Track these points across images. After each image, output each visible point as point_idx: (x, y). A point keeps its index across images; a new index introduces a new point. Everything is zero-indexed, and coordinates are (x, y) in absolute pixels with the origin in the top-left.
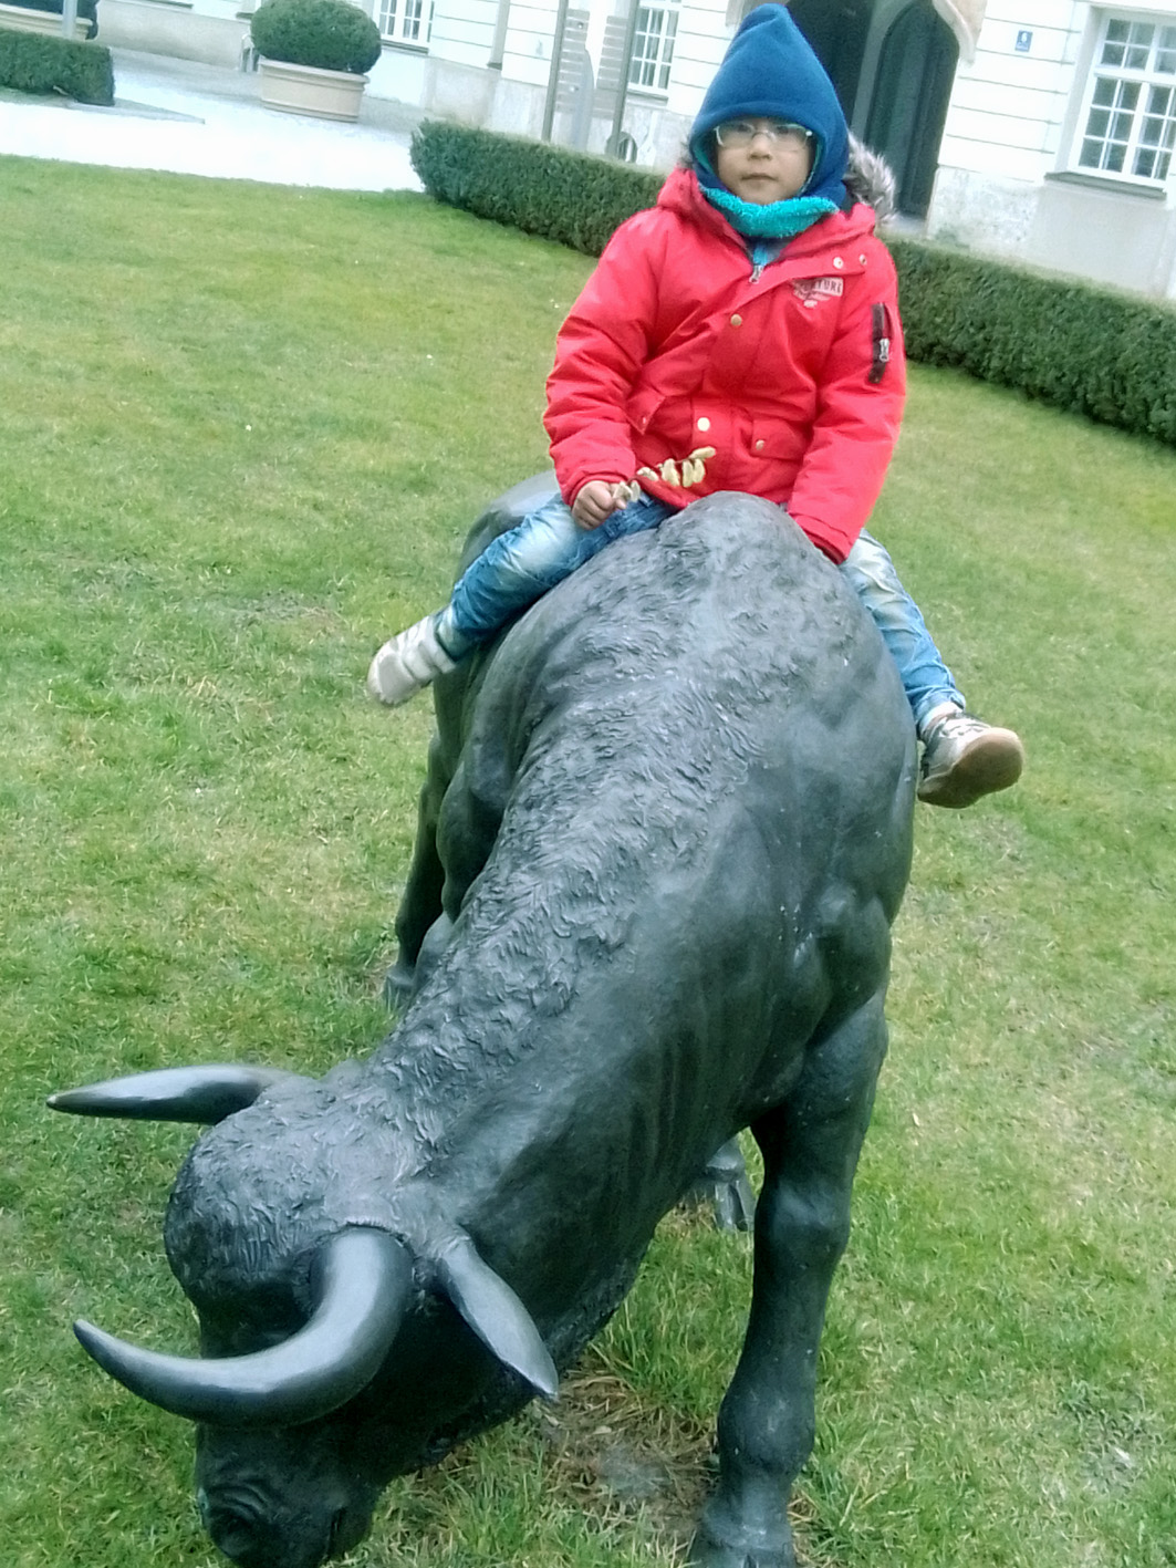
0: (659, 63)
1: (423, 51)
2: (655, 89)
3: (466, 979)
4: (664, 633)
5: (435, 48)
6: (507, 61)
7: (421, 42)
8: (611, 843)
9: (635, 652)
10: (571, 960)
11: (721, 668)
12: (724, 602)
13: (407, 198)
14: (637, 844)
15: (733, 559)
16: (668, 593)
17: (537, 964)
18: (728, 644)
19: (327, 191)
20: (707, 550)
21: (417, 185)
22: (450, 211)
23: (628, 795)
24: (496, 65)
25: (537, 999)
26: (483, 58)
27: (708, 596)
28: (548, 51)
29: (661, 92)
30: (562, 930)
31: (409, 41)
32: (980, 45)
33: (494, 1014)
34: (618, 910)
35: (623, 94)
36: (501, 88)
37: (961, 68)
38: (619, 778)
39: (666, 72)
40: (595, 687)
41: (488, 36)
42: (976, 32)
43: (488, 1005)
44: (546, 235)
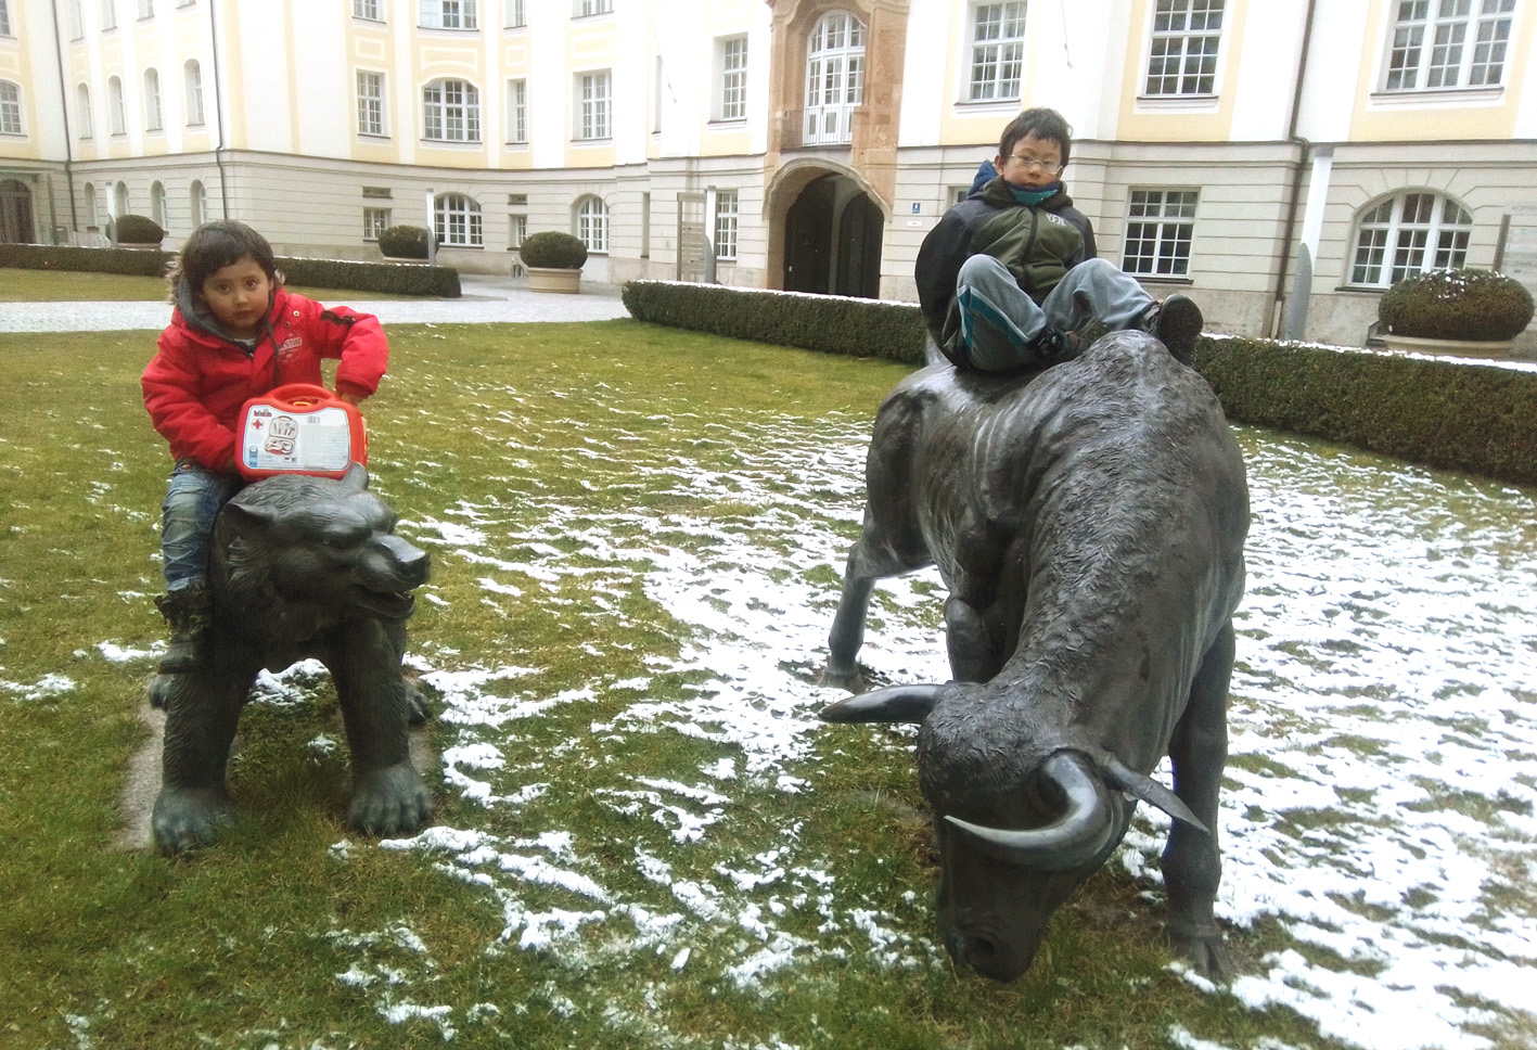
0: (729, 244)
1: (606, 255)
2: (729, 257)
3: (1074, 607)
4: (1122, 404)
5: (611, 253)
6: (651, 254)
7: (603, 251)
8: (1136, 519)
9: (1109, 417)
10: (1134, 586)
11: (1165, 417)
12: (1150, 383)
13: (623, 321)
14: (1152, 517)
15: (1146, 359)
16: (1114, 384)
17: (1116, 592)
18: (1163, 404)
19: (583, 324)
20: (1131, 357)
21: (628, 315)
22: (646, 325)
23: (1137, 492)
24: (645, 256)
25: (1121, 611)
26: (638, 254)
27: (1141, 381)
28: (674, 244)
29: (733, 258)
30: (1123, 569)
31: (598, 251)
32: (894, 212)
33: (1099, 622)
34: (1152, 556)
35: (716, 261)
36: (650, 267)
37: (886, 226)
38: (1128, 484)
39: (734, 249)
40: (1088, 440)
41: (639, 242)
42: (891, 207)
43: (1094, 619)
44: (700, 330)
